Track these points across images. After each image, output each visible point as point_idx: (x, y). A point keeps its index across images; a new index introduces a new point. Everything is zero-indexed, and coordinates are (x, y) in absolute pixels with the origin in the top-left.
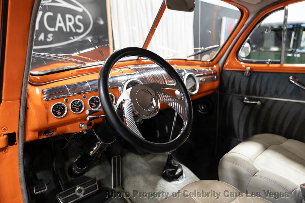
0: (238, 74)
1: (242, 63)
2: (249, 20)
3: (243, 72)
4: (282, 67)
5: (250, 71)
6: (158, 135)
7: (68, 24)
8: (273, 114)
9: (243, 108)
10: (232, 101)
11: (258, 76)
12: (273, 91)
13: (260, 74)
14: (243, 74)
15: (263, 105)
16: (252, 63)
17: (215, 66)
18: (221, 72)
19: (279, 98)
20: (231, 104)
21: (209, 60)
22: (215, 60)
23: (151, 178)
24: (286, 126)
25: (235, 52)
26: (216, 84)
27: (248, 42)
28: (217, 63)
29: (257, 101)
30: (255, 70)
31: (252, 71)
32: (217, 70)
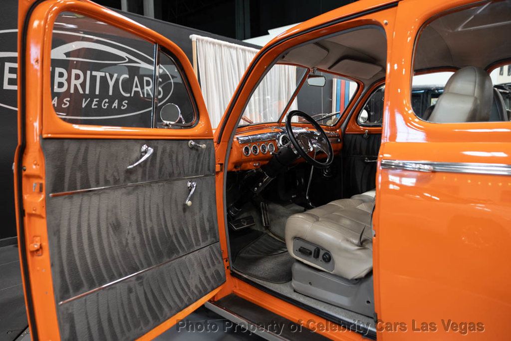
0: (358, 136)
1: (361, 127)
2: (364, 91)
3: (362, 135)
6: (298, 184)
7: (146, 88)
10: (354, 162)
11: (375, 137)
14: (363, 136)
16: (369, 126)
17: (338, 130)
18: (344, 136)
20: (354, 164)
21: (332, 125)
22: (337, 125)
25: (355, 117)
26: (340, 145)
27: (366, 109)
28: (339, 127)
30: (372, 133)
31: (370, 133)
32: (340, 133)
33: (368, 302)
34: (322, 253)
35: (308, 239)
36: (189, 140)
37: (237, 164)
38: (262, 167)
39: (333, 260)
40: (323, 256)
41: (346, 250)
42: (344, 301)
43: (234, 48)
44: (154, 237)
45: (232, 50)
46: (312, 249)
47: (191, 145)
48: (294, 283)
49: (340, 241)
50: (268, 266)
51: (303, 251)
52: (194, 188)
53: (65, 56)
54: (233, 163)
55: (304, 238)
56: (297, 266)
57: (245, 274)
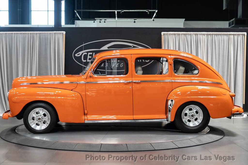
43: (189, 34)
45: (187, 36)
53: (107, 48)
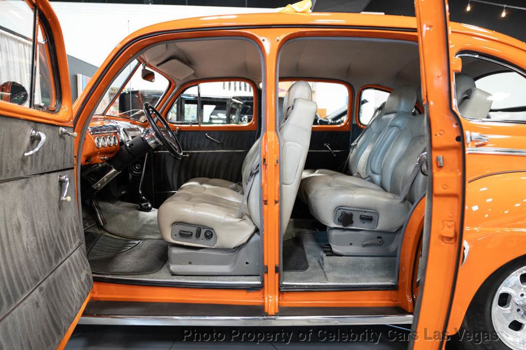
2: (175, 90)
4: (200, 127)
5: (178, 131)
8: (198, 163)
9: (175, 162)
10: (164, 157)
11: (184, 133)
12: (196, 145)
13: (187, 133)
15: (190, 157)
19: (201, 150)
20: (165, 160)
23: (131, 213)
24: (207, 171)
29: (186, 154)
30: (182, 130)
33: (247, 263)
34: (203, 231)
35: (190, 221)
36: (59, 126)
37: (88, 158)
38: (108, 161)
39: (215, 235)
40: (205, 233)
41: (231, 224)
42: (225, 269)
44: (44, 240)
46: (194, 230)
47: (62, 131)
48: (173, 268)
49: (223, 217)
50: (128, 261)
51: (184, 235)
52: (68, 183)
54: (86, 156)
55: (186, 221)
56: (174, 251)
57: (108, 275)
